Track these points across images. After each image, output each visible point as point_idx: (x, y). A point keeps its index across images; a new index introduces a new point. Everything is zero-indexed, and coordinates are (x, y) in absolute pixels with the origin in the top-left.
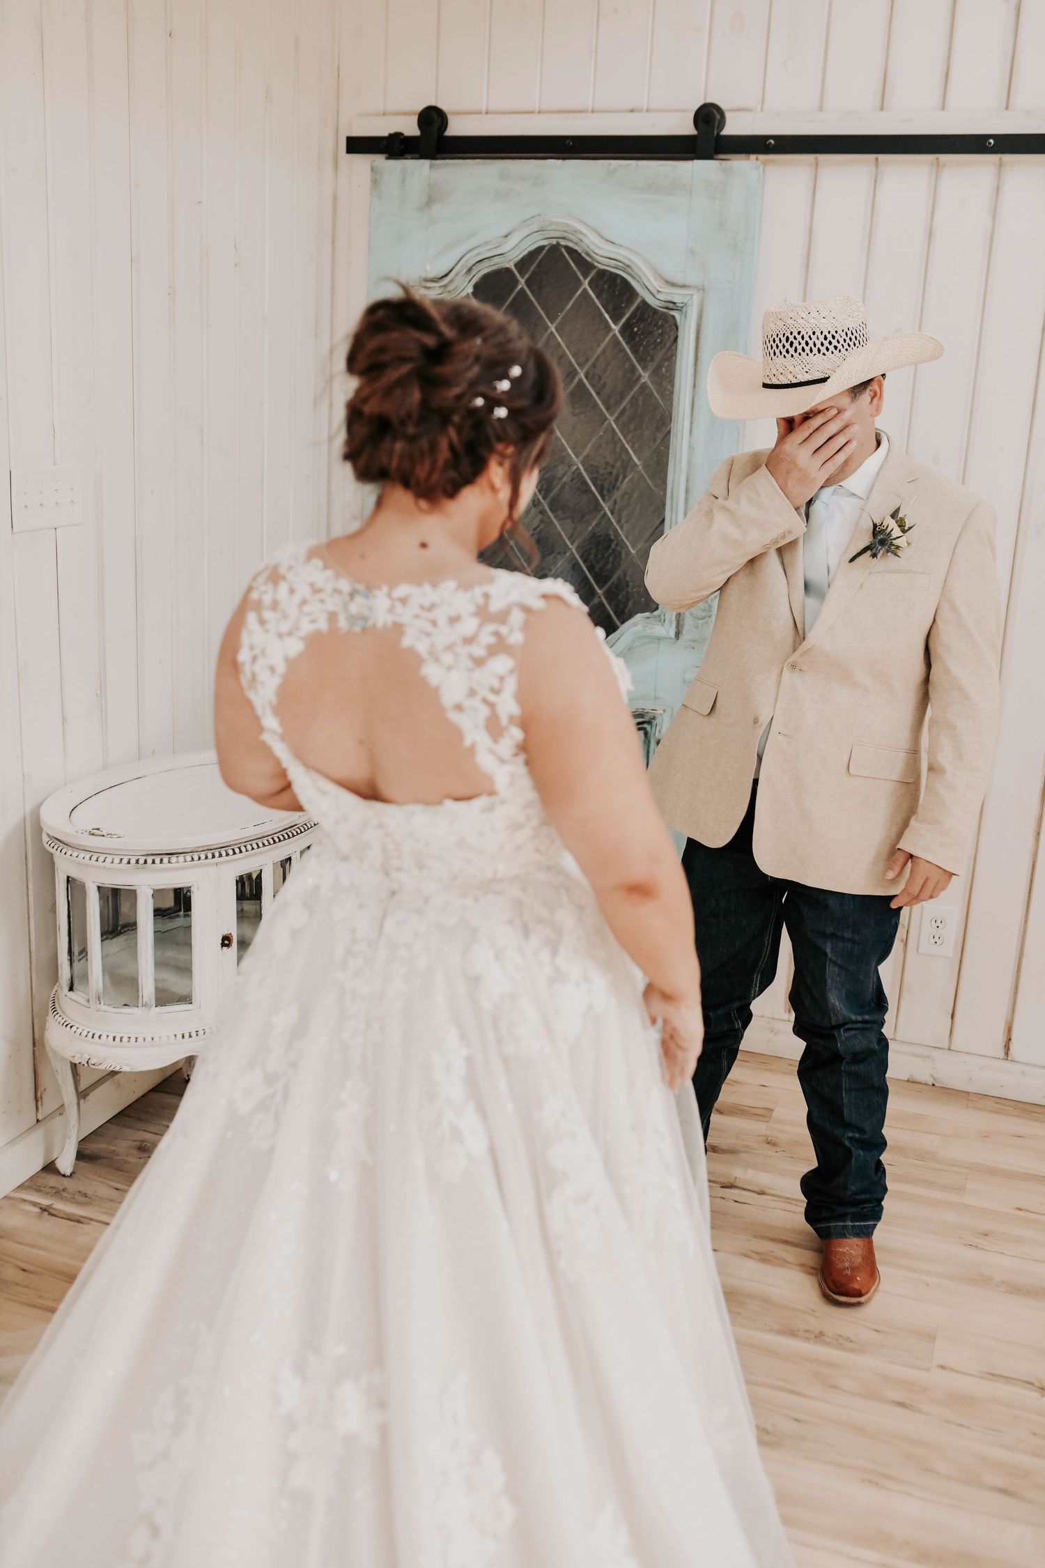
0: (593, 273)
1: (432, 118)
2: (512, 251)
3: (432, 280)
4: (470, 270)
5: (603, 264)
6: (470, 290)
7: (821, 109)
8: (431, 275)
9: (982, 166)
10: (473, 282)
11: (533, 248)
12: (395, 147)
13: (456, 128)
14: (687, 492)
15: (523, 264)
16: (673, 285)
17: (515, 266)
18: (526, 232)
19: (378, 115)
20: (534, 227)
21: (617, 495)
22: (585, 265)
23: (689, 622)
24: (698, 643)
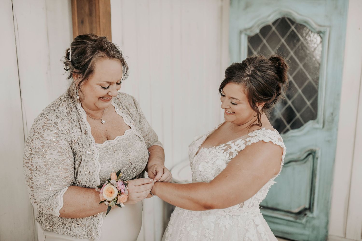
3: (248, 29)
4: (259, 26)
5: (298, 22)
6: (259, 31)
11: (277, 18)
15: (274, 23)
16: (321, 26)
17: (272, 24)
20: (277, 13)
23: (326, 124)
24: (330, 130)
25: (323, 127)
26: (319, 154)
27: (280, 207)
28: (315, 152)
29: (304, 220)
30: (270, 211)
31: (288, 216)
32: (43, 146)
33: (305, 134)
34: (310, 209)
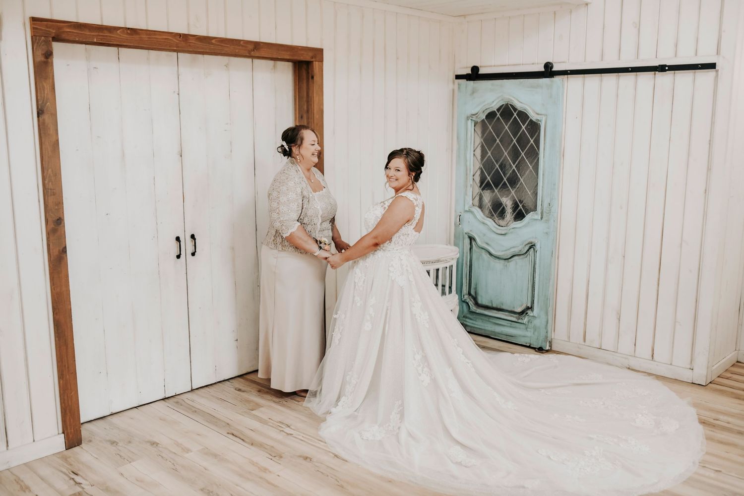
0: (517, 111)
1: (475, 69)
2: (495, 107)
3: (474, 115)
4: (484, 112)
5: (519, 109)
6: (484, 117)
7: (585, 61)
8: (473, 113)
9: (631, 76)
10: (485, 115)
11: (501, 105)
12: (467, 77)
13: (482, 71)
14: (543, 175)
15: (498, 110)
16: (538, 114)
17: (497, 110)
18: (498, 100)
19: (465, 68)
20: (500, 99)
21: (524, 176)
22: (515, 109)
23: (544, 214)
24: (547, 221)
25: (542, 218)
26: (538, 247)
27: (504, 307)
28: (534, 245)
29: (525, 320)
30: (495, 311)
31: (512, 316)
32: (287, 190)
33: (525, 226)
34: (531, 308)
